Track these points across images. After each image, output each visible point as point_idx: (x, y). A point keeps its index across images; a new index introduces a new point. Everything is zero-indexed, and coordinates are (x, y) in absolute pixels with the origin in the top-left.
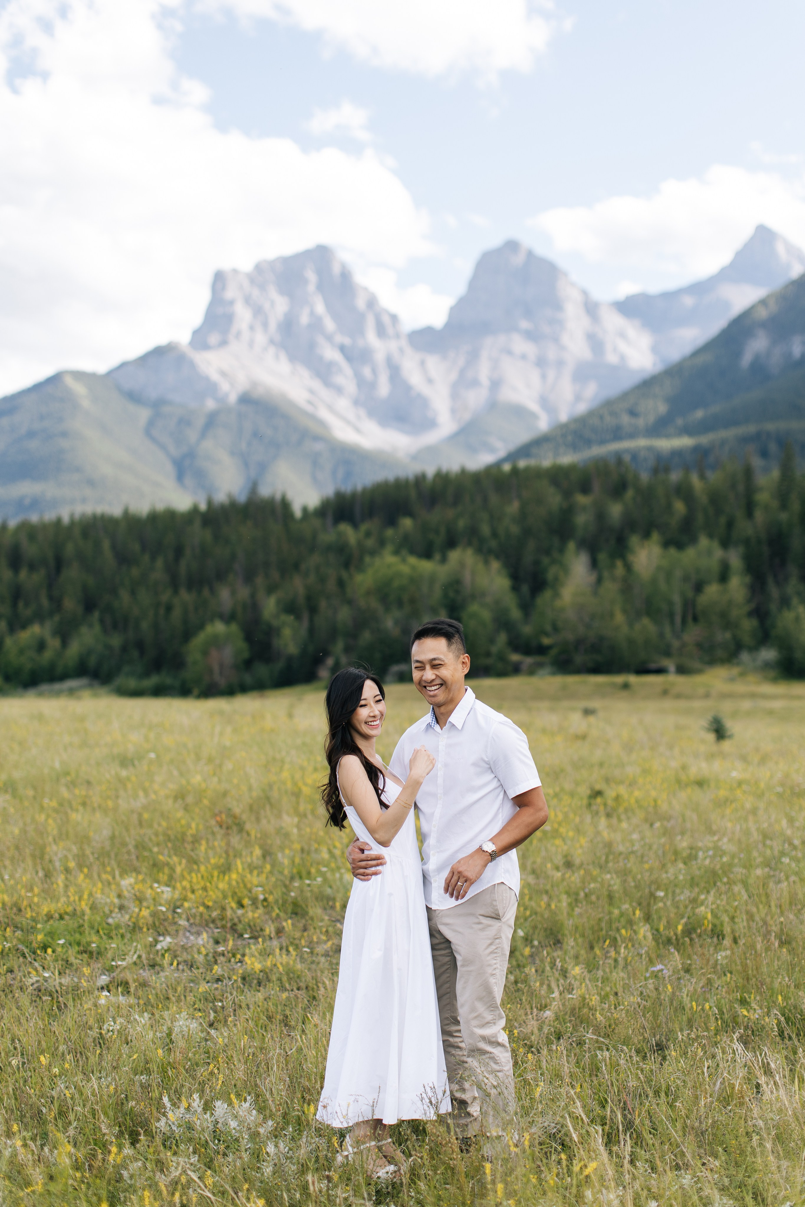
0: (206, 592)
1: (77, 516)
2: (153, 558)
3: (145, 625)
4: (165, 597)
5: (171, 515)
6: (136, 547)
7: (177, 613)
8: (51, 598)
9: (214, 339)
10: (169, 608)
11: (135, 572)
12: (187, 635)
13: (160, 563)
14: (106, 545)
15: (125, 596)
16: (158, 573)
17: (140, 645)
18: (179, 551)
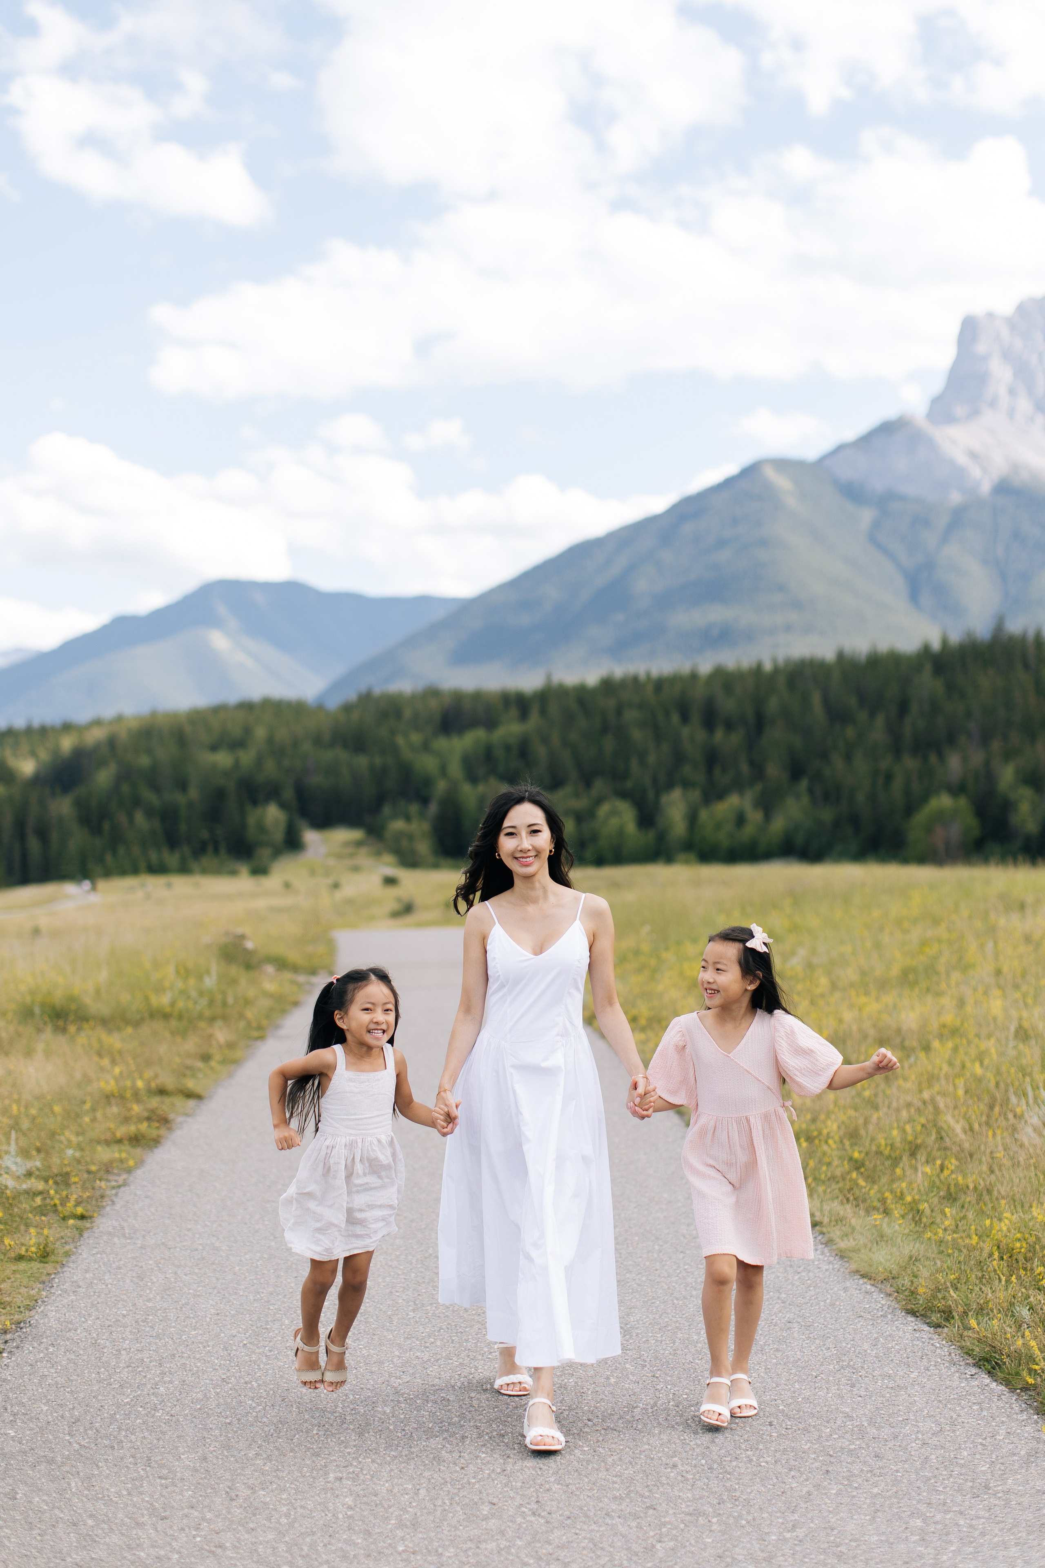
0: (933, 758)
1: (781, 661)
2: (872, 714)
3: (861, 797)
4: (885, 763)
5: (895, 659)
6: (853, 701)
7: (898, 784)
8: (752, 763)
9: (960, 411)
10: (889, 777)
11: (850, 732)
12: (910, 809)
13: (880, 721)
14: (816, 699)
15: (838, 761)
16: (878, 732)
17: (854, 820)
18: (903, 707)
